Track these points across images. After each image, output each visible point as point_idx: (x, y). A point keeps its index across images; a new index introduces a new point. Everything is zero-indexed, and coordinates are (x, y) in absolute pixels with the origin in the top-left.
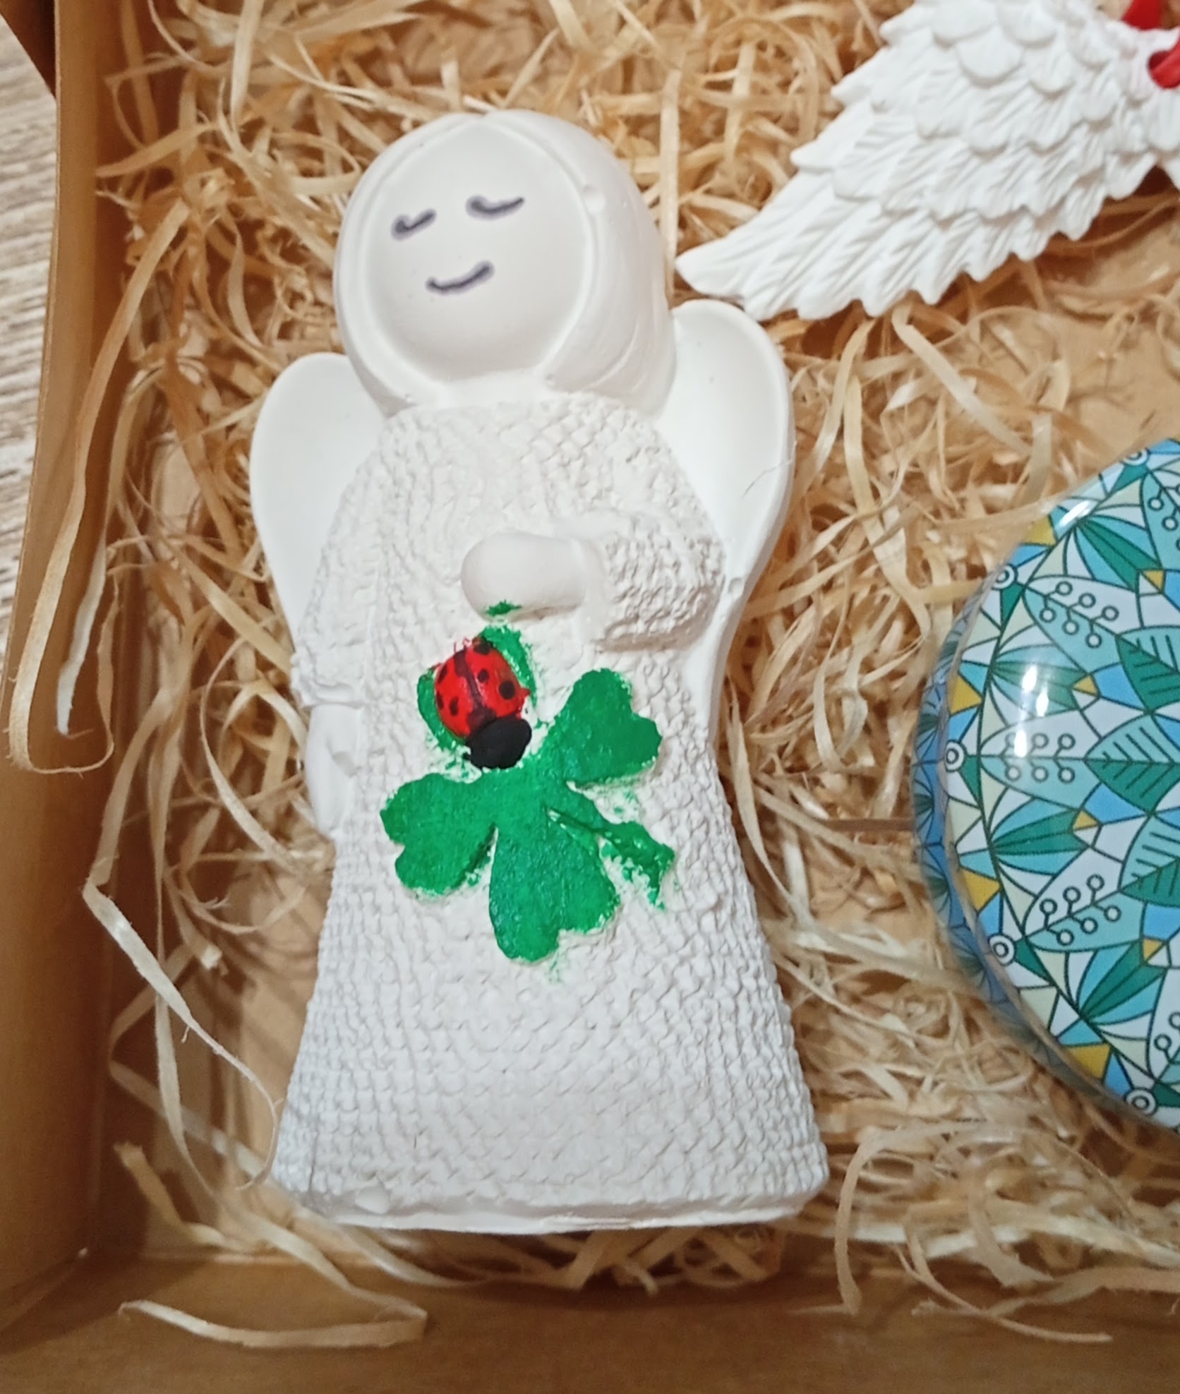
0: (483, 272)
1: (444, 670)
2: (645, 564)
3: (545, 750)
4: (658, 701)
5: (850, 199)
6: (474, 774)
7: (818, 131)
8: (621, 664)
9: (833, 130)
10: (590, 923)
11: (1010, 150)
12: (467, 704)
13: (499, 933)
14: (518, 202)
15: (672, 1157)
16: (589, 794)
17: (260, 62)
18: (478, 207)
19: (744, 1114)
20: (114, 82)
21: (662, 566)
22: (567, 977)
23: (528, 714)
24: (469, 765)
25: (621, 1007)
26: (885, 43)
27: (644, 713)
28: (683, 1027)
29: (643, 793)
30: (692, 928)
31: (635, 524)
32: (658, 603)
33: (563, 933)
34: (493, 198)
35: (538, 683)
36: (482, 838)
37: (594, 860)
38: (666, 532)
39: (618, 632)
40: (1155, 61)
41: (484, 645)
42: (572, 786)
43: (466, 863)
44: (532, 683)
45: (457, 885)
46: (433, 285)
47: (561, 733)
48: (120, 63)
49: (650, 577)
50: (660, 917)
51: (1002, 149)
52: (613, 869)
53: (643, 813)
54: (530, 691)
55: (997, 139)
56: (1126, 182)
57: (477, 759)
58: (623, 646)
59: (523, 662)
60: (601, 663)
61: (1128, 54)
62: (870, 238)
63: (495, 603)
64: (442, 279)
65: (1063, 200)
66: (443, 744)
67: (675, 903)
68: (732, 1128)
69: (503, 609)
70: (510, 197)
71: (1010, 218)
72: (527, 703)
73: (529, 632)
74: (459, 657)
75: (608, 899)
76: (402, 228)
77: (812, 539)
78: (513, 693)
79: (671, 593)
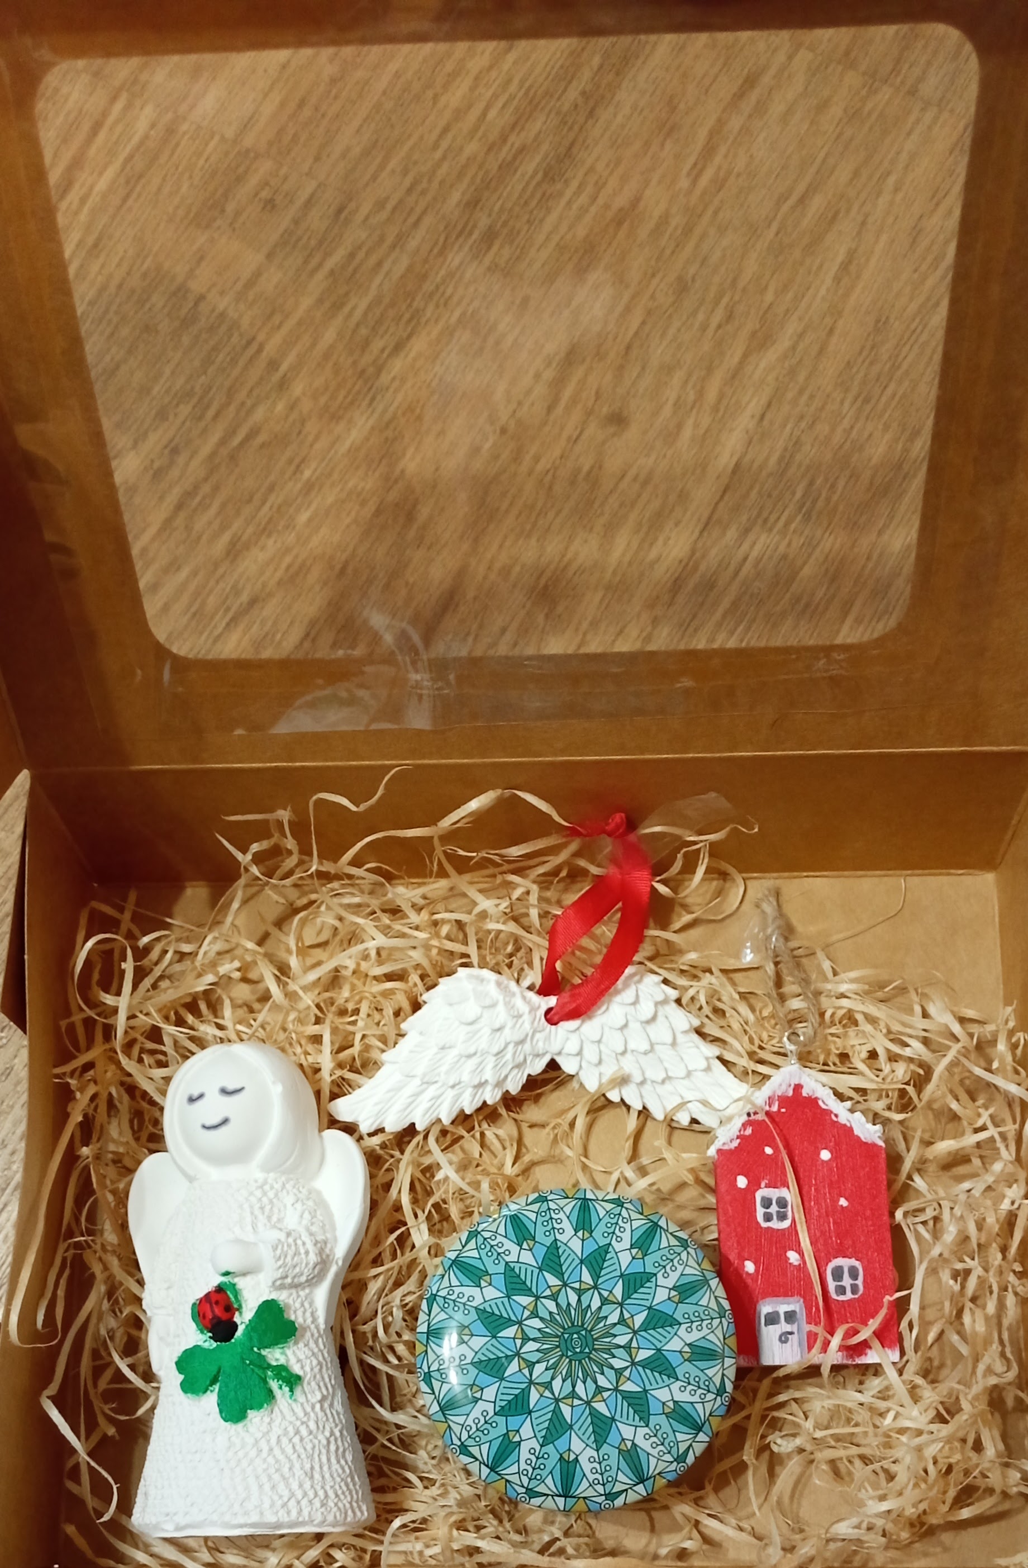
0: (225, 1121)
1: (201, 1300)
2: (291, 1253)
3: (244, 1334)
4: (300, 1313)
5: (407, 1076)
6: (215, 1344)
7: (396, 1043)
8: (282, 1297)
9: (403, 1042)
10: (262, 1407)
11: (478, 1055)
12: (210, 1316)
13: (221, 1412)
14: (241, 1089)
15: (292, 1503)
16: (264, 1352)
17: (132, 1017)
18: (224, 1091)
19: (328, 1488)
20: (63, 1024)
21: (300, 1254)
22: (252, 1429)
23: (237, 1318)
24: (212, 1341)
25: (273, 1441)
26: (425, 1002)
27: (293, 1318)
28: (302, 1451)
29: (289, 1352)
30: (309, 1409)
31: (288, 1235)
32: (297, 1270)
33: (249, 1411)
34: (231, 1087)
35: (244, 1306)
36: (215, 1373)
37: (265, 1381)
38: (306, 1237)
39: (278, 1283)
40: (549, 1011)
41: (220, 1290)
42: (255, 1349)
43: (208, 1383)
44: (240, 1306)
45: (205, 1392)
46: (204, 1127)
47: (252, 1326)
48: (68, 1013)
49: (293, 1259)
50: (294, 1405)
51: (475, 1054)
52: (274, 1385)
53: (288, 1360)
54: (239, 1309)
55: (472, 1050)
56: (537, 1067)
57: (215, 1338)
58: (282, 1287)
59: (236, 1297)
60: (274, 1296)
61: (533, 1009)
62: (417, 1095)
63: (223, 1271)
64: (208, 1124)
65: (506, 1077)
66: (202, 1332)
67: (302, 1399)
68: (321, 1493)
69: (227, 1274)
70: (238, 1086)
71: (481, 1085)
72: (237, 1314)
73: (241, 1283)
74: (208, 1296)
75: (270, 1395)
76: (192, 1100)
77: (387, 1238)
78: (230, 1309)
79: (304, 1265)
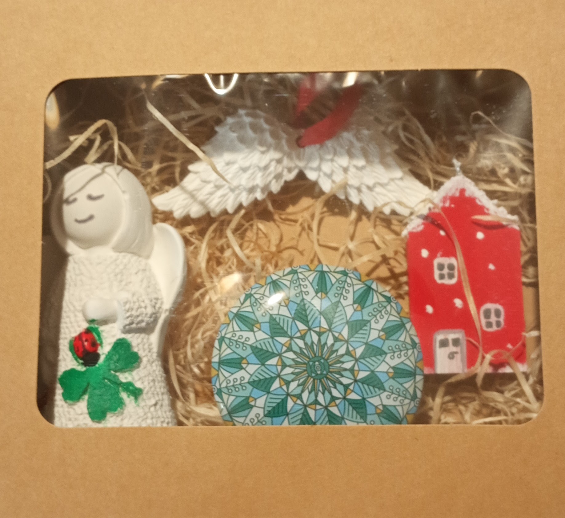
1: (75, 338)
4: (140, 347)
6: (84, 368)
8: (127, 337)
10: (115, 410)
11: (252, 168)
12: (81, 349)
13: (89, 413)
14: (101, 196)
16: (118, 374)
18: (90, 197)
27: (135, 351)
29: (134, 373)
33: (108, 413)
34: (94, 195)
35: (104, 342)
36: (85, 386)
40: (299, 139)
42: (112, 372)
43: (81, 393)
44: (101, 341)
45: (79, 400)
46: (76, 221)
51: (249, 168)
52: (124, 396)
53: (133, 379)
55: (248, 164)
56: (291, 176)
58: (129, 331)
63: (91, 319)
64: (79, 219)
65: (270, 183)
66: (76, 360)
67: (142, 404)
69: (93, 321)
70: (99, 194)
71: (253, 189)
74: (80, 335)
76: (68, 202)
79: (144, 315)
